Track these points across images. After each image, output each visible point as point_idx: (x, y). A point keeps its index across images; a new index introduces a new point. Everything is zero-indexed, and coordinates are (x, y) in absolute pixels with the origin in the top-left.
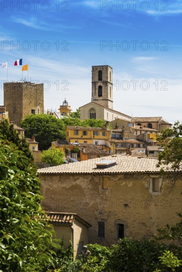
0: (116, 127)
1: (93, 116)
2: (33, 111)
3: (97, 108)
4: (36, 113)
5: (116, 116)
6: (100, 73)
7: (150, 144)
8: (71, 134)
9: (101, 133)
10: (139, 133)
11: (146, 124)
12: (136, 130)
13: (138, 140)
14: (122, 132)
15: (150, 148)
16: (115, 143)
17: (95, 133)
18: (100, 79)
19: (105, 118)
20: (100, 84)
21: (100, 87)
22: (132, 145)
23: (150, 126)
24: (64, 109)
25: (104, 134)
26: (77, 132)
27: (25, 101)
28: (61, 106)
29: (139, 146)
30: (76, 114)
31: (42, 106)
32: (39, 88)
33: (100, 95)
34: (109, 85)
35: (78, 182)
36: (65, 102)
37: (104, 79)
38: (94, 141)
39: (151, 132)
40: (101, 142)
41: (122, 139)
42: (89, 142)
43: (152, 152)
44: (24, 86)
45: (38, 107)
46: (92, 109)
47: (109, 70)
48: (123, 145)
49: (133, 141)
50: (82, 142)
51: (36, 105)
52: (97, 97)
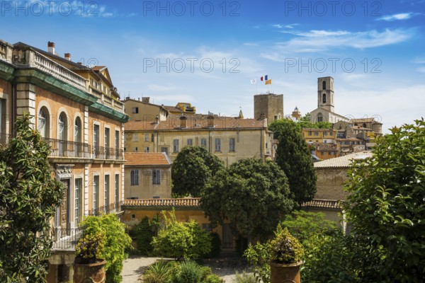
0: (340, 128)
1: (320, 119)
2: (276, 117)
3: (323, 113)
4: (278, 119)
5: (337, 118)
6: (324, 83)
7: (368, 141)
8: (306, 135)
9: (329, 133)
10: (357, 132)
11: (362, 125)
12: (355, 130)
13: (358, 138)
14: (345, 132)
15: (368, 145)
16: (340, 141)
17: (325, 133)
18: (324, 88)
19: (330, 121)
20: (324, 92)
21: (324, 95)
22: (353, 142)
23: (365, 125)
24: (296, 114)
25: (331, 134)
26: (310, 133)
27: (270, 109)
28: (294, 112)
29: (358, 143)
30: (305, 118)
31: (282, 113)
32: (279, 99)
33: (324, 102)
34: (331, 93)
35: (340, 175)
36: (296, 108)
37: (327, 88)
38: (324, 140)
39: (367, 131)
40: (329, 141)
41: (345, 137)
42: (320, 141)
43: (370, 148)
44: (269, 97)
45: (280, 114)
46: (320, 114)
47: (331, 80)
48: (347, 142)
49: (354, 139)
50: (315, 141)
51: (278, 112)
52: (322, 103)
